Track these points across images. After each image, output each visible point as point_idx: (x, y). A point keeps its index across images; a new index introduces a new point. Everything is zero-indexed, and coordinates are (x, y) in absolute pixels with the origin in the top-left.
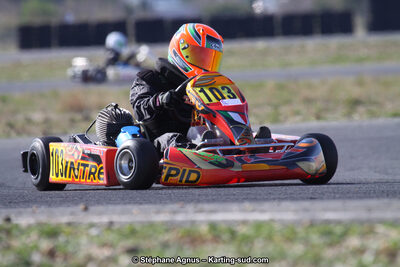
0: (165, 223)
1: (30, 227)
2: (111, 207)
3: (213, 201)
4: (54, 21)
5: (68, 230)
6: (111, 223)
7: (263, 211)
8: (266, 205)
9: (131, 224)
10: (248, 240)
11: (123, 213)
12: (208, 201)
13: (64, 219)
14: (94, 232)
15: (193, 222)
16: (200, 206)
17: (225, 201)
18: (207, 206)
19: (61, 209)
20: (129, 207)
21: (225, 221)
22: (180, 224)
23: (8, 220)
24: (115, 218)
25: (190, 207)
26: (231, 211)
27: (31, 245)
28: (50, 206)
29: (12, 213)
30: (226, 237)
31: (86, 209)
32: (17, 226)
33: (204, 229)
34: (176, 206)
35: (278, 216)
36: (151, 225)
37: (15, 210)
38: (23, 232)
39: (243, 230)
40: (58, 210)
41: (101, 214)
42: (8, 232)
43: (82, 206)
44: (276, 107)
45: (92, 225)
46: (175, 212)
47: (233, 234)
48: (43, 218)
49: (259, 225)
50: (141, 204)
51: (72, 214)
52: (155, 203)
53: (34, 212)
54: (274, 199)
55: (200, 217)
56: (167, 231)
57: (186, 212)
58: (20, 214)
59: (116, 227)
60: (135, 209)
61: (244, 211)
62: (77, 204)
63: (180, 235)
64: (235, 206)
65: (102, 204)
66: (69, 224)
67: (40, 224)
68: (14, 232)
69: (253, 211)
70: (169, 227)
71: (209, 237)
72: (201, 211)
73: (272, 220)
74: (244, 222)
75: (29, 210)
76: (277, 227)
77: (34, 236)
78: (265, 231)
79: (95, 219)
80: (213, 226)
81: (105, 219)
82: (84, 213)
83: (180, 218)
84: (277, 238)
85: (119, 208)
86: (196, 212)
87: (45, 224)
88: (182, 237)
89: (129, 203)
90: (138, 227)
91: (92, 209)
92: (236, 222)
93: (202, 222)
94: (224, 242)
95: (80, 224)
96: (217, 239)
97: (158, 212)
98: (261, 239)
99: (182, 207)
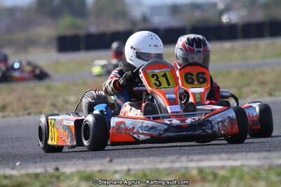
0: (166, 169)
1: (72, 174)
2: (128, 160)
3: (200, 154)
4: (82, 32)
6: (129, 170)
7: (235, 160)
8: (238, 156)
9: (143, 170)
10: (225, 180)
11: (136, 163)
12: (196, 154)
13: (96, 168)
14: (117, 176)
15: (187, 168)
16: (191, 157)
17: (207, 154)
18: (195, 157)
19: (93, 161)
20: (141, 159)
21: (209, 167)
22: (178, 170)
23: (57, 169)
24: (132, 167)
25: (184, 158)
26: (213, 160)
27: (74, 186)
29: (60, 165)
30: (210, 177)
31: (111, 161)
32: (64, 173)
33: (194, 173)
34: (174, 158)
35: (246, 162)
36: (157, 170)
37: (61, 163)
38: (68, 177)
39: (222, 173)
40: (91, 162)
41: (121, 164)
42: (58, 178)
43: (108, 159)
44: (240, 88)
45: (116, 172)
46: (173, 162)
47: (215, 176)
48: (81, 168)
49: (233, 169)
50: (149, 157)
51: (101, 164)
52: (158, 156)
53: (74, 164)
54: (242, 152)
55: (192, 165)
56: (169, 174)
57: (181, 161)
58: (65, 165)
59: (132, 173)
60: (145, 160)
61: (222, 159)
62: (104, 158)
63: (178, 177)
64: (215, 157)
66: (100, 171)
67: (79, 172)
68: (62, 178)
69: (228, 159)
70: (170, 171)
71: (198, 178)
72: (192, 160)
73: (243, 166)
74: (223, 167)
75: (71, 162)
76: (246, 170)
77: (76, 180)
78: (238, 174)
79: (118, 168)
80: (201, 170)
81: (125, 168)
82: (110, 164)
83: (177, 165)
84: (247, 177)
85: (134, 160)
86: (188, 161)
87: (83, 172)
89: (140, 157)
90: (148, 173)
91: (115, 161)
92: (217, 167)
93: (192, 168)
94: (209, 181)
95: (107, 171)
96: (204, 179)
97: (161, 162)
98: (235, 179)
99: (178, 158)
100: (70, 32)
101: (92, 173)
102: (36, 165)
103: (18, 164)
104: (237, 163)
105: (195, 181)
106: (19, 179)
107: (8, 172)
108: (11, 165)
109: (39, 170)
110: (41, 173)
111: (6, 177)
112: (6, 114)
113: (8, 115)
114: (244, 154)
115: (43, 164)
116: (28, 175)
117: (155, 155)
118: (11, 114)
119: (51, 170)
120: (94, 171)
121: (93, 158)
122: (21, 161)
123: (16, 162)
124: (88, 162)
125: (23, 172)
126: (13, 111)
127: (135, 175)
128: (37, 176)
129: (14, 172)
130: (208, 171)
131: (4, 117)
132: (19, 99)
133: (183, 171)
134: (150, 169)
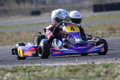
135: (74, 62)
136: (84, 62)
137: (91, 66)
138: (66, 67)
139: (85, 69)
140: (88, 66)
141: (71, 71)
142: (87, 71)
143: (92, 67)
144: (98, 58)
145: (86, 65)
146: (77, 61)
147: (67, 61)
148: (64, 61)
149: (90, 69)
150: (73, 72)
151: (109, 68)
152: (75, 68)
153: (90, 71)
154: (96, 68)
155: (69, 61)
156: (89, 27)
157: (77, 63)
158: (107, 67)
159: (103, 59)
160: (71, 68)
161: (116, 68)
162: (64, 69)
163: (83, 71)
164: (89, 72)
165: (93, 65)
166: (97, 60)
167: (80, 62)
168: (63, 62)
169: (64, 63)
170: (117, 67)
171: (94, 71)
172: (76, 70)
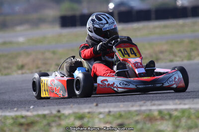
0: (136, 111)
1: (69, 115)
2: (109, 104)
3: (160, 100)
4: (78, 13)
5: (88, 115)
6: (110, 112)
7: (185, 104)
8: (187, 101)
9: (120, 112)
10: (178, 118)
11: (115, 107)
12: (157, 100)
13: (87, 110)
14: (101, 116)
15: (150, 110)
16: (153, 102)
17: (166, 99)
18: (156, 102)
19: (85, 105)
20: (118, 103)
21: (166, 109)
22: (144, 111)
23: (59, 111)
24: (111, 109)
25: (148, 103)
26: (169, 104)
27: (71, 123)
28: (79, 104)
29: (60, 108)
30: (167, 117)
31: (97, 105)
32: (63, 114)
33: (156, 113)
34: (141, 103)
35: (193, 106)
36: (129, 112)
37: (62, 107)
38: (67, 117)
39: (175, 114)
40: (83, 106)
41: (104, 107)
42: (59, 117)
43: (95, 104)
44: (189, 52)
45: (100, 113)
46: (141, 106)
47: (171, 116)
48: (76, 110)
49: (183, 111)
50: (124, 102)
51: (90, 108)
52: (131, 101)
53: (71, 107)
54: (191, 98)
55: (154, 108)
56: (137, 115)
57: (147, 106)
58: (64, 109)
59: (112, 114)
60: (121, 105)
61: (176, 104)
62: (92, 103)
63: (144, 116)
64: (171, 102)
65: (105, 103)
66: (89, 113)
67: (74, 113)
68: (62, 117)
69: (180, 104)
70: (139, 113)
71: (159, 117)
72: (154, 105)
73: (190, 108)
74: (176, 110)
75: (69, 106)
76: (192, 111)
77: (72, 119)
78: (186, 114)
79: (102, 110)
80: (160, 112)
81: (107, 110)
82: (95, 108)
83: (144, 108)
84: (193, 117)
85: (113, 104)
86: (152, 105)
87: (77, 113)
88: (145, 118)
89: (118, 102)
90: (123, 113)
91: (100, 105)
92: (172, 109)
93: (154, 110)
94: (166, 120)
95: (94, 112)
96: (162, 118)
97: (132, 106)
98: (184, 118)
99: (145, 103)
100: (69, 13)
101: (84, 114)
102: (44, 108)
103: (32, 107)
104: (186, 107)
105: (156, 120)
106: (32, 119)
107: (24, 113)
108: (27, 108)
109: (46, 112)
110: (48, 114)
111: (23, 117)
112: (24, 71)
113: (26, 73)
114: (191, 100)
115: (49, 107)
116: (38, 116)
117: (128, 101)
118: (28, 71)
119: (54, 112)
120: (85, 113)
121: (85, 103)
122: (34, 105)
123: (31, 106)
124: (81, 106)
125: (35, 113)
126: (29, 69)
127: (114, 115)
128: (44, 116)
129: (29, 114)
130: (166, 112)
131: (23, 74)
132: (34, 61)
133: (148, 112)
134: (124, 111)
135: (28, 111)
136: (45, 110)
137: (55, 116)
138: (13, 118)
139: (45, 122)
140: (50, 116)
141: (21, 125)
142: (49, 125)
143: (57, 119)
144: (68, 103)
145: (47, 116)
146: (33, 108)
147: (15, 109)
148: (11, 108)
149: (54, 121)
150: (25, 127)
151: (86, 120)
152: (29, 121)
153: (53, 124)
154: (63, 119)
155: (18, 108)
156: (54, 53)
157: (31, 112)
158: (81, 118)
159: (76, 105)
160: (23, 121)
161: (96, 120)
162: (10, 121)
163: (42, 125)
164: (52, 126)
165: (59, 114)
166: (65, 106)
167: (36, 111)
168: (9, 110)
169: (10, 112)
170: (98, 118)
171: (59, 125)
172: (31, 124)
